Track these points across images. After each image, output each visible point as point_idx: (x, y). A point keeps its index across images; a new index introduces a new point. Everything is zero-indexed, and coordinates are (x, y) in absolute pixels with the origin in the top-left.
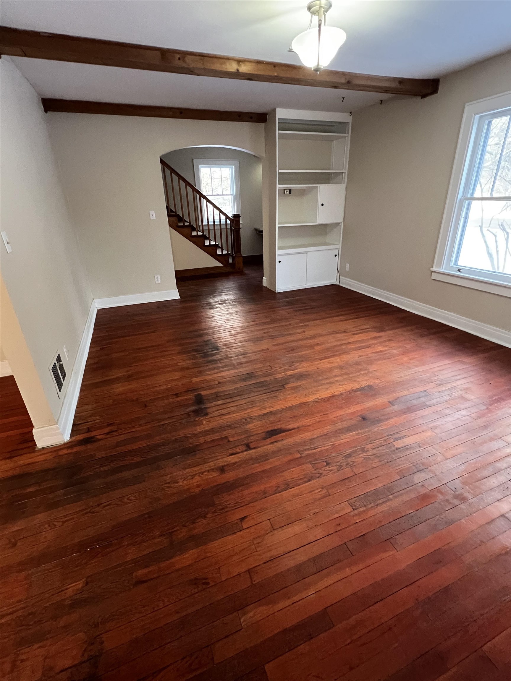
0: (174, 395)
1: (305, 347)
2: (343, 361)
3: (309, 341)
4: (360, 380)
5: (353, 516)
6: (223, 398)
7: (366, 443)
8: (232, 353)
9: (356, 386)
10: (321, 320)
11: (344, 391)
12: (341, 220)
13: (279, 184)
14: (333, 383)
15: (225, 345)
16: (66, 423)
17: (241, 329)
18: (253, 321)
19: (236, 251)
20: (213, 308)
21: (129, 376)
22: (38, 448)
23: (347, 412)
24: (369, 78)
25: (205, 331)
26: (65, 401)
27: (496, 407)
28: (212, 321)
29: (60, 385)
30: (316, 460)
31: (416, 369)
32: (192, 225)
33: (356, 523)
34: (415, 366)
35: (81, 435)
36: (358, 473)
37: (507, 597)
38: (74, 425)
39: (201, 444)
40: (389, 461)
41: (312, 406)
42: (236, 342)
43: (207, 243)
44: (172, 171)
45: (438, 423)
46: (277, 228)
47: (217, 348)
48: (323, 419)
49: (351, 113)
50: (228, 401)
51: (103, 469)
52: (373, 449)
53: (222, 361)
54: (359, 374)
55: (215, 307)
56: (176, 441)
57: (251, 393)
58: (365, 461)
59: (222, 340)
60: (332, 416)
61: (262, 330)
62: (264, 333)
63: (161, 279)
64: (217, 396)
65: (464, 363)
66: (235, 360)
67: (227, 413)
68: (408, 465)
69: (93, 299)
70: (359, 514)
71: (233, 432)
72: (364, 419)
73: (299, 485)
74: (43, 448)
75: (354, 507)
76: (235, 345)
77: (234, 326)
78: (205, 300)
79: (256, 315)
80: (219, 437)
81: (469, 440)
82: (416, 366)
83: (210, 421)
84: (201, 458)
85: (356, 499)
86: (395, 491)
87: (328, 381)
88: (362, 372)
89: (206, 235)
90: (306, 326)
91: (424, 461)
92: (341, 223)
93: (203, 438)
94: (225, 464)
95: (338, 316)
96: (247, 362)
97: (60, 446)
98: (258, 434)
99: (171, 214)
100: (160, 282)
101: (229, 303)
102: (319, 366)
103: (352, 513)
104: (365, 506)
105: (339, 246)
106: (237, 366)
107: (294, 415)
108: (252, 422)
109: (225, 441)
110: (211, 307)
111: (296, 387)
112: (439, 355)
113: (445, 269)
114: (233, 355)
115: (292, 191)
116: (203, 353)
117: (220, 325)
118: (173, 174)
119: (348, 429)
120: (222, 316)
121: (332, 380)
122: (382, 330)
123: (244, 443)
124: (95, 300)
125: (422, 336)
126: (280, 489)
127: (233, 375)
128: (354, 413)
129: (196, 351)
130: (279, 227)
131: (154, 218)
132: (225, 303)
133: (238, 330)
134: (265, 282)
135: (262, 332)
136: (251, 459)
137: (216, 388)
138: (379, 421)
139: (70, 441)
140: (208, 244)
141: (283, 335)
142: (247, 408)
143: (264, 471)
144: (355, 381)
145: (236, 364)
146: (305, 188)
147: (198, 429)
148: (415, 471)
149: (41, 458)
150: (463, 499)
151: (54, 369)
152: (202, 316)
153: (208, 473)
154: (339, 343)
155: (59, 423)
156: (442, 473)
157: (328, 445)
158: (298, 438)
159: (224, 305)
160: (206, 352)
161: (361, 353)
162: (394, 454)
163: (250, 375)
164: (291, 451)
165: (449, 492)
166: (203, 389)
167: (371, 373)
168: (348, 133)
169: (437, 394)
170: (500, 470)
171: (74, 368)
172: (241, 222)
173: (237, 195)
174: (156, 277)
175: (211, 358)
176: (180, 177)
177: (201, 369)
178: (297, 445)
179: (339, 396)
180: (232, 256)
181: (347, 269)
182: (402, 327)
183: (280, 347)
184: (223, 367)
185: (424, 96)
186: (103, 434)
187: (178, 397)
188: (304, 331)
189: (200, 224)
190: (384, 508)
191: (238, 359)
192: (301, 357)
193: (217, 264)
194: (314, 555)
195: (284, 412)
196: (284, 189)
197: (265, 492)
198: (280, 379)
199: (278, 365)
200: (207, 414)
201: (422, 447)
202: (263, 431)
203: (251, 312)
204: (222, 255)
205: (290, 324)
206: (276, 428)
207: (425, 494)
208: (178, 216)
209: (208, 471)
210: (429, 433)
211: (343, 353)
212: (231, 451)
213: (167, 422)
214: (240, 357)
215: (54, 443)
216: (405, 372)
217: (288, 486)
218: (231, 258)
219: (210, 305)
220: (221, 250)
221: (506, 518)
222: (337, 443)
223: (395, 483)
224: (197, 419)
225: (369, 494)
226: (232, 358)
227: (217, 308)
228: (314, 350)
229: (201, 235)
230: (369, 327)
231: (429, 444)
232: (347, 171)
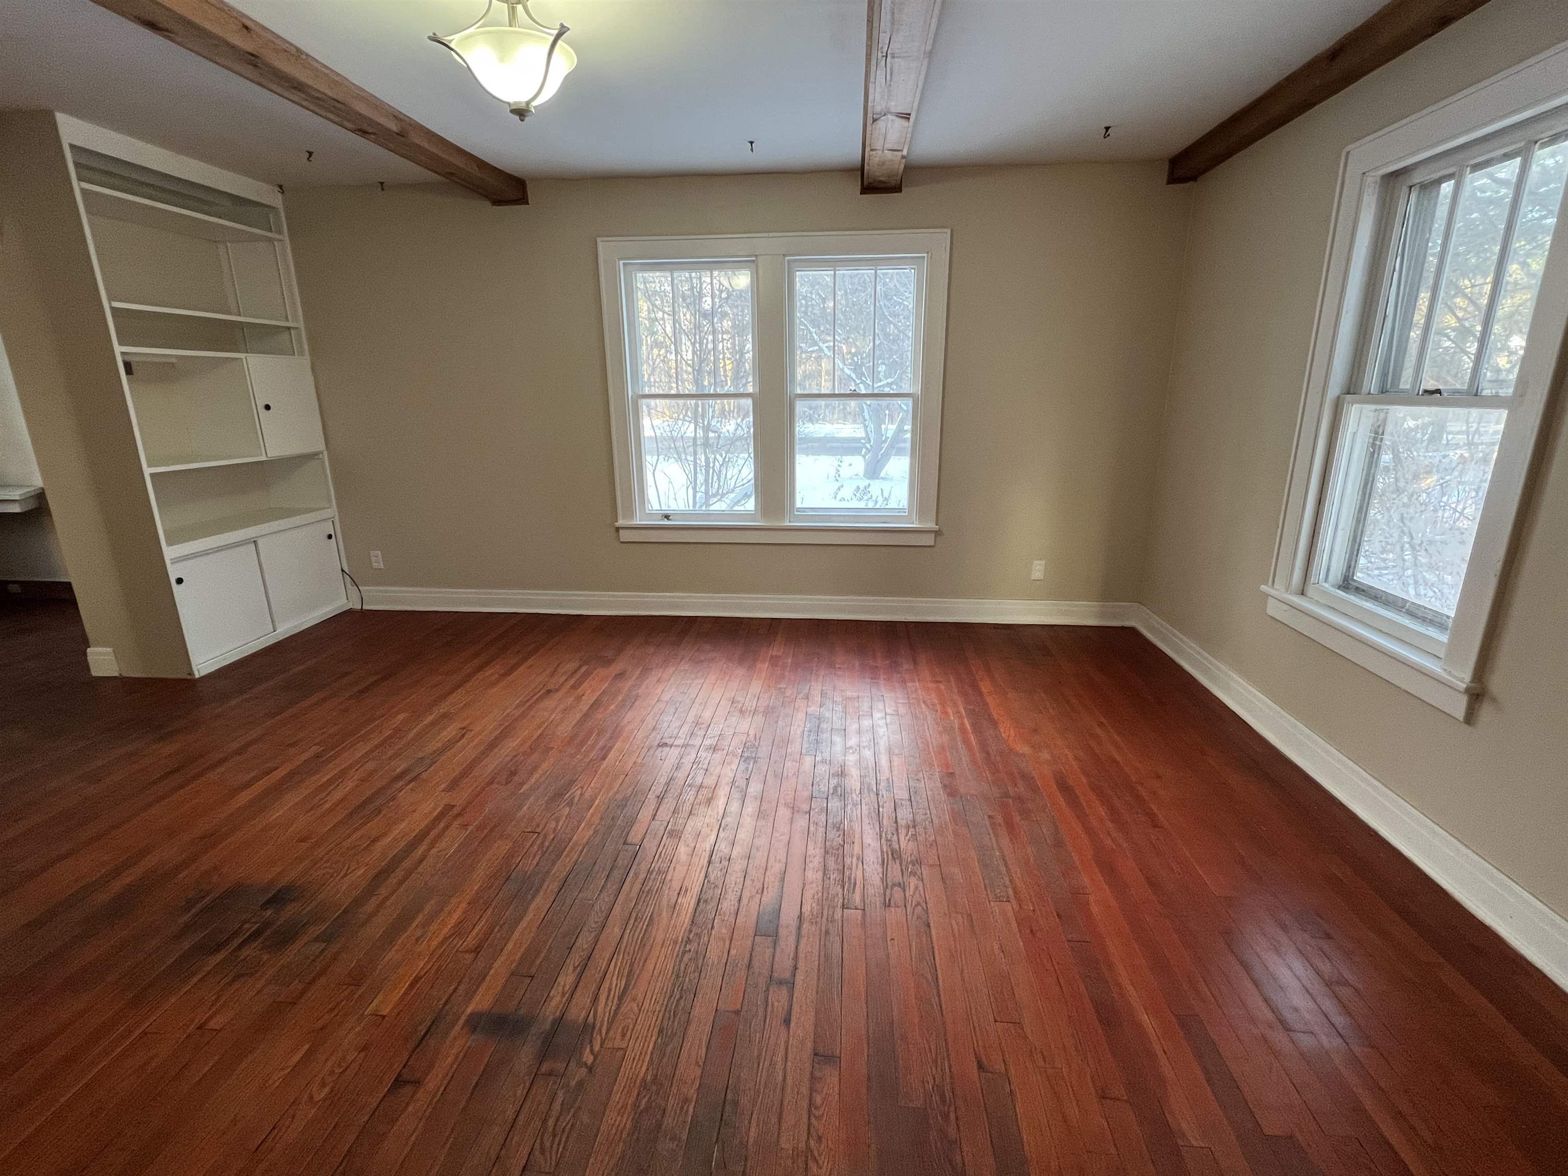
12: (321, 446)
13: (119, 343)
46: (147, 478)
49: (281, 186)
92: (322, 452)
94: (809, 1045)
105: (332, 511)
113: (641, 520)
130: (152, 475)
168: (279, 232)
181: (378, 564)
185: (497, 202)
197: (927, 1003)
212: (776, 1020)
230: (574, 664)
232: (301, 325)
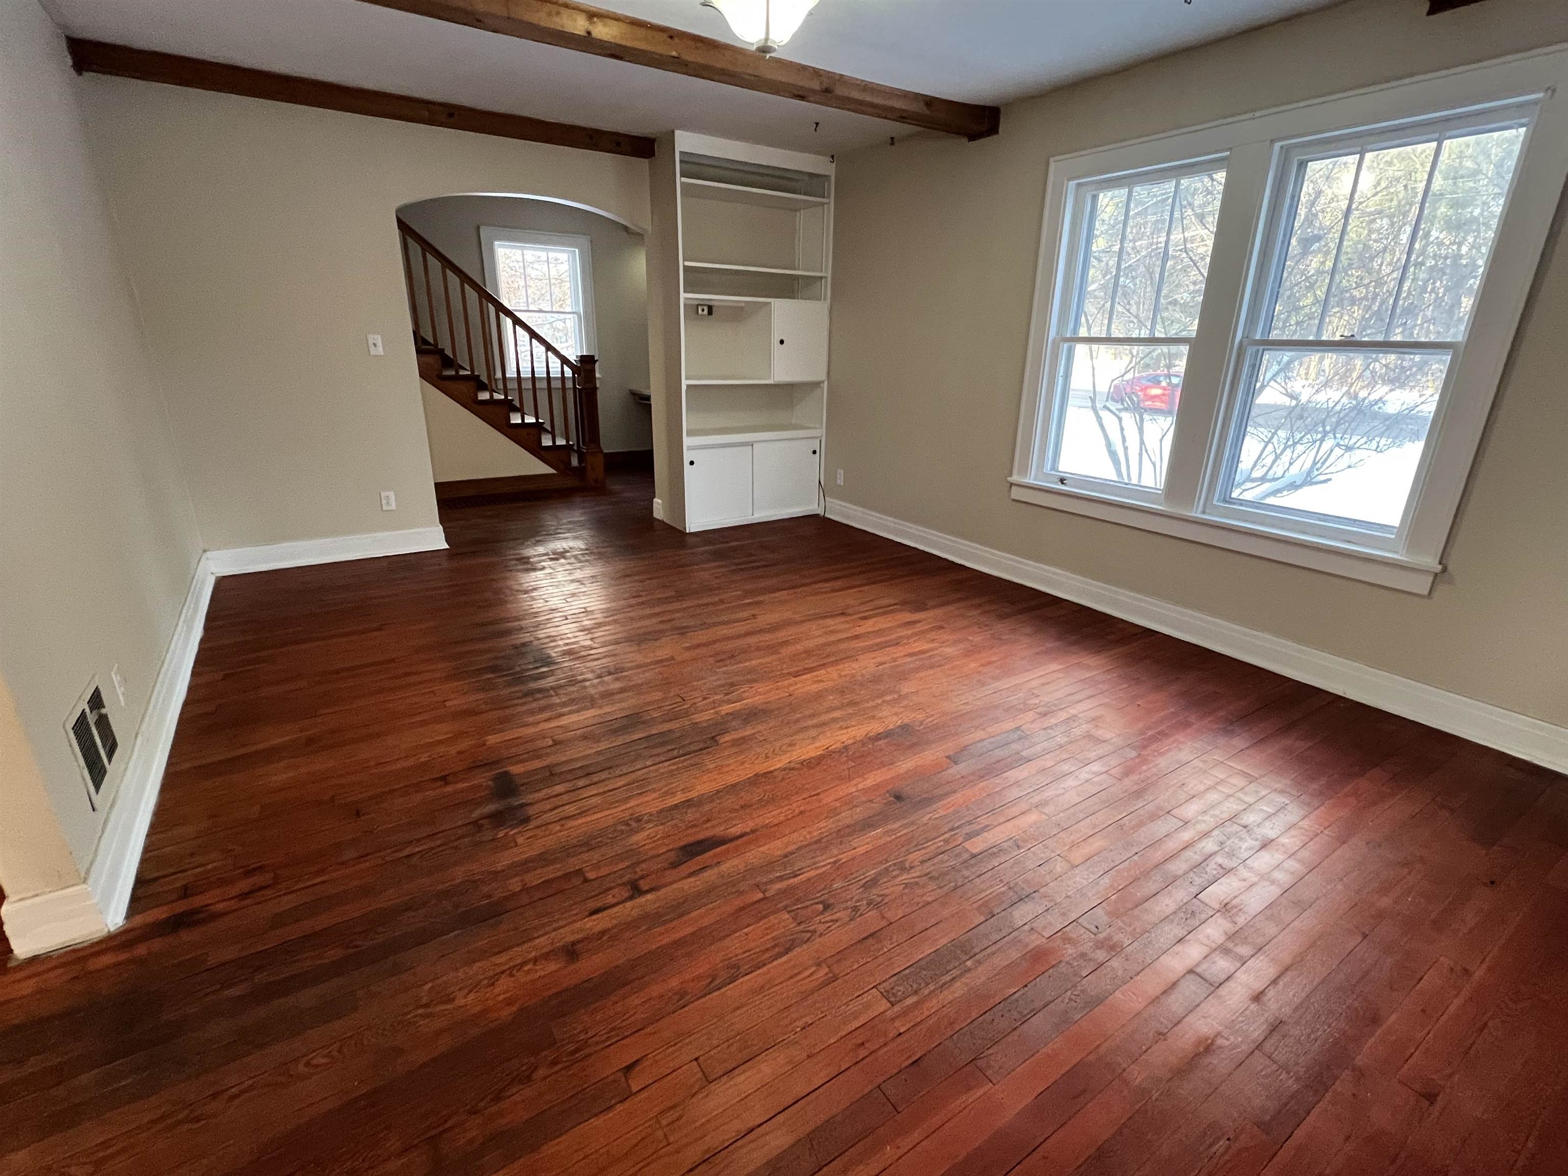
0: (435, 780)
1: (758, 649)
2: (845, 676)
3: (767, 637)
4: (885, 713)
5: (893, 1019)
6: (569, 777)
7: (907, 850)
8: (586, 671)
9: (875, 727)
10: (792, 591)
11: (850, 741)
12: (823, 377)
13: (685, 292)
14: (824, 724)
15: (569, 652)
16: (114, 875)
17: (604, 615)
18: (634, 597)
19: (587, 439)
20: (535, 570)
21: (310, 741)
22: (17, 959)
23: (860, 786)
24: (866, 87)
25: (516, 623)
26: (113, 817)
27: (1155, 751)
28: (533, 599)
29: (97, 773)
30: (798, 900)
31: (997, 685)
32: (479, 376)
33: (900, 1034)
34: (992, 678)
35: (165, 908)
36: (897, 918)
37: (1217, 1146)
38: (140, 882)
39: (514, 894)
40: (959, 884)
41: (783, 779)
42: (596, 645)
43: (516, 419)
44: (427, 247)
45: (1049, 793)
46: (684, 388)
47: (547, 661)
48: (809, 807)
49: (832, 157)
50: (581, 783)
51: (233, 992)
52: (922, 862)
53: (562, 691)
54: (879, 701)
55: (539, 566)
56: (445, 894)
57: (636, 760)
58: (907, 891)
59: (561, 643)
60: (828, 799)
61: (658, 614)
62: (662, 622)
63: (396, 500)
64: (551, 775)
65: (1089, 668)
66: (594, 686)
67: (579, 814)
68: (1000, 888)
69: (205, 551)
70: (904, 1013)
71: (596, 856)
72: (898, 798)
73: (764, 965)
74: (34, 960)
75: (892, 999)
76: (592, 652)
77: (589, 609)
78: (514, 552)
79: (641, 582)
80: (559, 874)
81: (1111, 822)
82: (996, 678)
83: (535, 836)
84: (516, 929)
85: (895, 978)
86: (977, 950)
87: (815, 721)
88: (888, 698)
89: (512, 400)
90: (756, 603)
91: (1030, 875)
92: (823, 382)
93: (517, 879)
94: (580, 936)
95: (827, 581)
96: (622, 690)
97: (93, 945)
98: (659, 855)
99: (424, 347)
100: (394, 507)
101: (575, 557)
102: (792, 688)
103: (889, 1013)
104: (916, 992)
105: (821, 432)
106: (600, 701)
107: (742, 802)
108: (643, 829)
109: (576, 881)
110: (529, 566)
111: (743, 740)
112: (1037, 653)
113: (1035, 479)
114: (589, 676)
115: (714, 309)
116: (511, 674)
117: (554, 607)
118: (428, 255)
119: (867, 825)
120: (557, 586)
121: (824, 718)
122: (920, 607)
123: (625, 879)
124: (209, 554)
125: (1002, 617)
126: (717, 982)
127: (591, 722)
128: (876, 787)
129: (494, 669)
130: (688, 386)
131: (380, 351)
132: (565, 558)
133: (599, 617)
134: (659, 509)
135: (654, 620)
136: (645, 917)
137: (547, 755)
138: (928, 801)
139: (125, 928)
140: (520, 421)
141: (704, 626)
142: (630, 797)
143: (678, 943)
144: (873, 717)
145: (597, 696)
146: (743, 305)
147: (505, 860)
148: (1015, 898)
149: (28, 987)
150: (1114, 948)
151: (81, 728)
152: (507, 587)
153: (534, 964)
154: (832, 638)
155: (91, 880)
156: (1068, 897)
157: (825, 862)
158: (754, 855)
159: (562, 561)
160: (518, 673)
161: (881, 656)
162: (967, 868)
163: (633, 720)
164: (742, 886)
165: (1085, 936)
166: (516, 759)
167: (905, 697)
168: (829, 197)
169: (1042, 732)
170: (1176, 878)
171: (143, 727)
172: (598, 375)
173: (585, 312)
174: (383, 494)
175: (533, 685)
176: (447, 263)
177: (508, 712)
178: (752, 871)
179: (840, 752)
180: (579, 452)
181: (840, 482)
182: (961, 600)
183: (702, 651)
184: (564, 704)
185: (973, 137)
186: (232, 898)
187: (447, 784)
188: (753, 615)
189: (499, 375)
190: (958, 990)
191: (599, 683)
192: (751, 671)
193: (541, 468)
194: (808, 1128)
195: (719, 798)
196: (698, 306)
197: (682, 994)
198: (705, 725)
199: (696, 694)
200: (527, 820)
201: (1022, 847)
202: (671, 847)
203: (628, 576)
204: (554, 447)
205: (722, 601)
206: (701, 836)
207: (1038, 946)
208: (441, 352)
209: (535, 960)
210: (1033, 817)
211: (842, 659)
212: (592, 905)
213: (418, 849)
214: (606, 679)
215: (73, 940)
216: (974, 693)
217: (734, 972)
218: (576, 456)
219: (528, 563)
220: (550, 436)
221: (1199, 975)
222: (844, 858)
223: (975, 931)
224: (501, 834)
225: (921, 963)
226: (588, 683)
227: (543, 568)
228: (780, 655)
229: (501, 400)
230: (892, 601)
231: (1036, 840)
232: (829, 275)
